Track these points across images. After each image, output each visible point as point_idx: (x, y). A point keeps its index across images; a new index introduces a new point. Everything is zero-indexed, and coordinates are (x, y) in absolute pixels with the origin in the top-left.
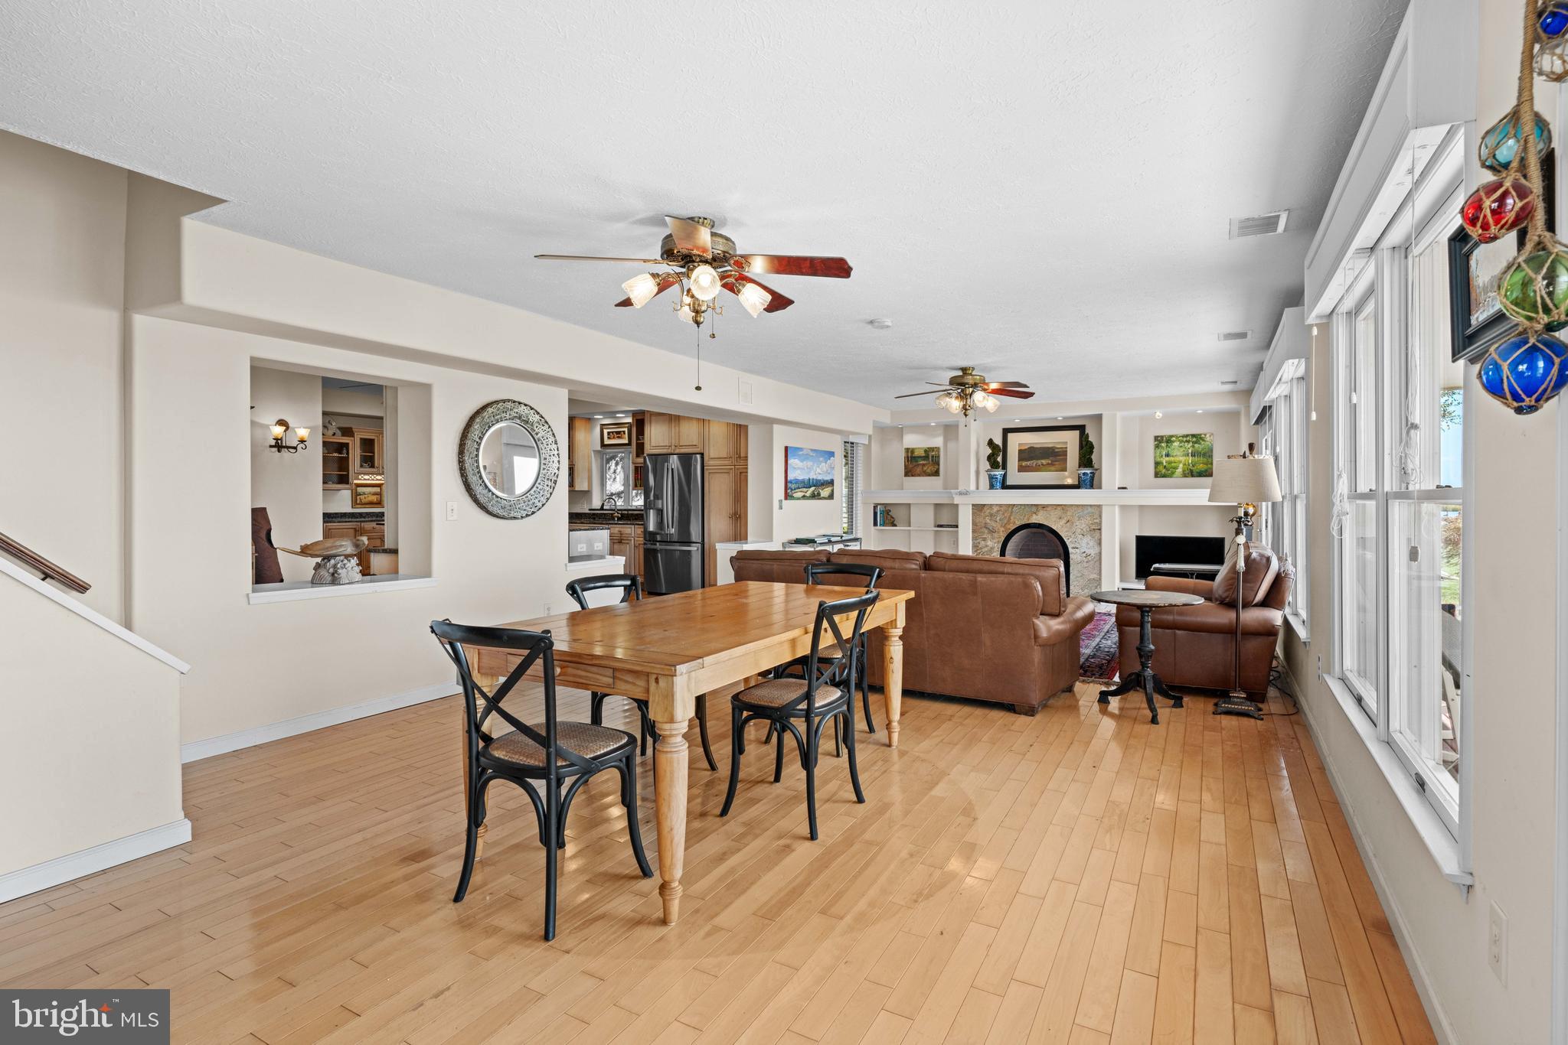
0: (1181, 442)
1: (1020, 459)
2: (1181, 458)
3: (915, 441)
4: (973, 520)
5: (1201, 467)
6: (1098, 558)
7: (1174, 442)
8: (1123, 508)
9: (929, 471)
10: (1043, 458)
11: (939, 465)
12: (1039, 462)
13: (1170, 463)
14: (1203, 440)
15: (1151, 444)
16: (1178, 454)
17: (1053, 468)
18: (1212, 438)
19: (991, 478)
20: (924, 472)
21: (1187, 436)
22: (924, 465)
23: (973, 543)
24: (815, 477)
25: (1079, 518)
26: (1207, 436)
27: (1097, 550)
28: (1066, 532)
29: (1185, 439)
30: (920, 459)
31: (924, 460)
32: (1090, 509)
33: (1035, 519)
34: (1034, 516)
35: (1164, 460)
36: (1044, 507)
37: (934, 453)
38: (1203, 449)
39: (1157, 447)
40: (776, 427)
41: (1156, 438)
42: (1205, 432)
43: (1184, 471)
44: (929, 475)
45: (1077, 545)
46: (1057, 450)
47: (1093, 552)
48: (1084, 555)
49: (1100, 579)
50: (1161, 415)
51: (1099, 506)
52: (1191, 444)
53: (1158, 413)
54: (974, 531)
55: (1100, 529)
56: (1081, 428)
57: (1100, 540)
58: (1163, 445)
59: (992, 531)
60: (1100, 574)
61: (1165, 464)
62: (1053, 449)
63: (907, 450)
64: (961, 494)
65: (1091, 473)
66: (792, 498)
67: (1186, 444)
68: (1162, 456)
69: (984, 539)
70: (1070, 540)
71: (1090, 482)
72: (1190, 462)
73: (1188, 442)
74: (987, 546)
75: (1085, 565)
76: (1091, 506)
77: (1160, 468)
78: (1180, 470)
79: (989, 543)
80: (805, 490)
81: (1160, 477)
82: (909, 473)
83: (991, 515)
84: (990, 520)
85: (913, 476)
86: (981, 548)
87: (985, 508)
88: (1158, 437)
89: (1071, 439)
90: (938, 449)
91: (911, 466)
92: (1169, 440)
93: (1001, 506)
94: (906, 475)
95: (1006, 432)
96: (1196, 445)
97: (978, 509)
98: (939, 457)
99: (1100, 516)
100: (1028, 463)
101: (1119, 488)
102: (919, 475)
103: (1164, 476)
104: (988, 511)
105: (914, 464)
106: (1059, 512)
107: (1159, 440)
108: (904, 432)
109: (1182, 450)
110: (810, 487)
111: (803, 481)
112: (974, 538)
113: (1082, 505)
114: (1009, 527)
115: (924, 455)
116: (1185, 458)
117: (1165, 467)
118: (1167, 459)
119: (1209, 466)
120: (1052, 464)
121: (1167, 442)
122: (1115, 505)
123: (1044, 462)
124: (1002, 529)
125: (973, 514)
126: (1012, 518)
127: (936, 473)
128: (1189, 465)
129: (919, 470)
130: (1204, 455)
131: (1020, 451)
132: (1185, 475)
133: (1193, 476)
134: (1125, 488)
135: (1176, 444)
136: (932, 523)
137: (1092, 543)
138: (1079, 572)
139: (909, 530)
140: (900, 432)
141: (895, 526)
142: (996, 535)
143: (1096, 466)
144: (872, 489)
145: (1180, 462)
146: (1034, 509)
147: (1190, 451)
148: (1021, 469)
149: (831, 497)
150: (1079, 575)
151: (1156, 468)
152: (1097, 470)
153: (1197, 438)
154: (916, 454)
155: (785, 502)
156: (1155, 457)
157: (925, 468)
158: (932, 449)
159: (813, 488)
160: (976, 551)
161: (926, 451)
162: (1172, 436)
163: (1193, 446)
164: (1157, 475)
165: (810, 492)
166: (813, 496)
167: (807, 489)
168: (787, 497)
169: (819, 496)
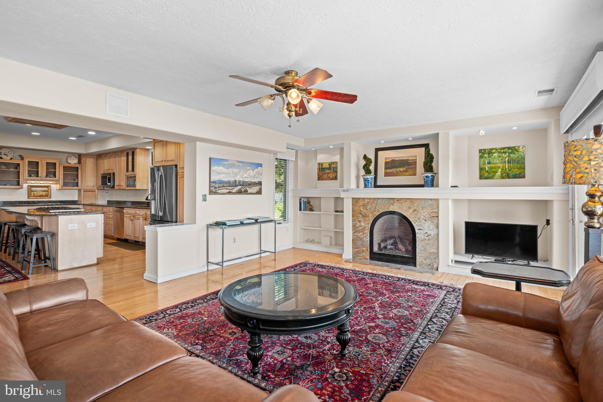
0: (499, 153)
1: (386, 168)
2: (499, 165)
3: (324, 159)
4: (352, 208)
5: (517, 171)
6: (436, 237)
7: (494, 153)
8: (456, 201)
9: (331, 177)
10: (401, 167)
11: (337, 173)
12: (398, 170)
13: (492, 168)
14: (517, 151)
15: (477, 155)
16: (498, 161)
17: (407, 174)
18: (524, 149)
19: (365, 180)
20: (329, 177)
21: (504, 148)
22: (328, 173)
23: (353, 224)
24: (242, 180)
25: (423, 208)
26: (521, 148)
27: (435, 232)
28: (413, 218)
29: (502, 151)
30: (326, 170)
31: (328, 170)
32: (430, 202)
33: (392, 209)
34: (392, 206)
35: (487, 167)
36: (398, 200)
37: (334, 166)
38: (517, 158)
39: (481, 157)
40: (198, 143)
41: (480, 151)
42: (518, 145)
43: (502, 174)
44: (331, 180)
45: (421, 228)
46: (410, 161)
47: (433, 233)
48: (427, 235)
49: (438, 253)
50: (484, 133)
51: (437, 200)
52: (507, 154)
53: (481, 131)
54: (353, 216)
55: (438, 217)
56: (426, 146)
57: (438, 224)
58: (486, 155)
59: (365, 216)
60: (438, 249)
61: (487, 169)
62: (407, 160)
63: (319, 164)
64: (344, 191)
65: (432, 176)
66: (216, 193)
67: (503, 155)
68: (485, 163)
69: (360, 221)
70: (417, 223)
71: (432, 183)
72: (507, 167)
73: (505, 153)
74: (361, 226)
75: (427, 242)
76: (431, 199)
77: (484, 172)
78: (499, 173)
79: (362, 224)
80: (231, 188)
81: (483, 179)
82: (320, 178)
83: (364, 205)
84: (363, 208)
85: (322, 180)
86: (358, 227)
87: (360, 200)
88: (482, 150)
89: (419, 154)
90: (336, 163)
91: (321, 174)
92: (490, 152)
93: (370, 199)
94: (319, 179)
95: (377, 150)
96: (512, 155)
97: (355, 201)
98: (337, 168)
99: (438, 207)
100: (391, 170)
101: (452, 187)
102: (326, 180)
103: (487, 178)
104: (362, 202)
105: (323, 172)
106: (408, 204)
107: (482, 152)
108: (318, 153)
109: (500, 159)
110: (237, 186)
111: (229, 182)
112: (353, 221)
113: (425, 199)
114: (375, 213)
115: (328, 167)
116: (502, 165)
117: (487, 171)
118: (489, 165)
119: (523, 170)
120: (406, 171)
121: (489, 154)
122: (448, 199)
123: (401, 169)
124: (371, 215)
125: (353, 204)
126: (377, 207)
127: (335, 178)
128: (506, 170)
129: (325, 176)
130: (518, 162)
131: (386, 163)
132: (502, 177)
133: (509, 178)
134: (456, 187)
135: (496, 155)
136: (333, 209)
137: (432, 227)
138: (423, 246)
139: (320, 214)
140: (316, 152)
141: (313, 211)
142: (367, 219)
143: (435, 171)
144: (299, 188)
145: (499, 167)
146: (391, 201)
147: (507, 159)
148: (387, 175)
149: (259, 192)
150: (423, 249)
151: (480, 172)
152: (436, 174)
153: (513, 150)
154: (324, 166)
155: (209, 197)
156: (480, 165)
157: (329, 175)
158: (333, 163)
159: (239, 187)
160: (354, 229)
161: (329, 164)
162: (493, 149)
163: (509, 156)
164: (481, 178)
165: (236, 189)
166: (240, 192)
167: (233, 188)
168: (211, 192)
169: (246, 192)
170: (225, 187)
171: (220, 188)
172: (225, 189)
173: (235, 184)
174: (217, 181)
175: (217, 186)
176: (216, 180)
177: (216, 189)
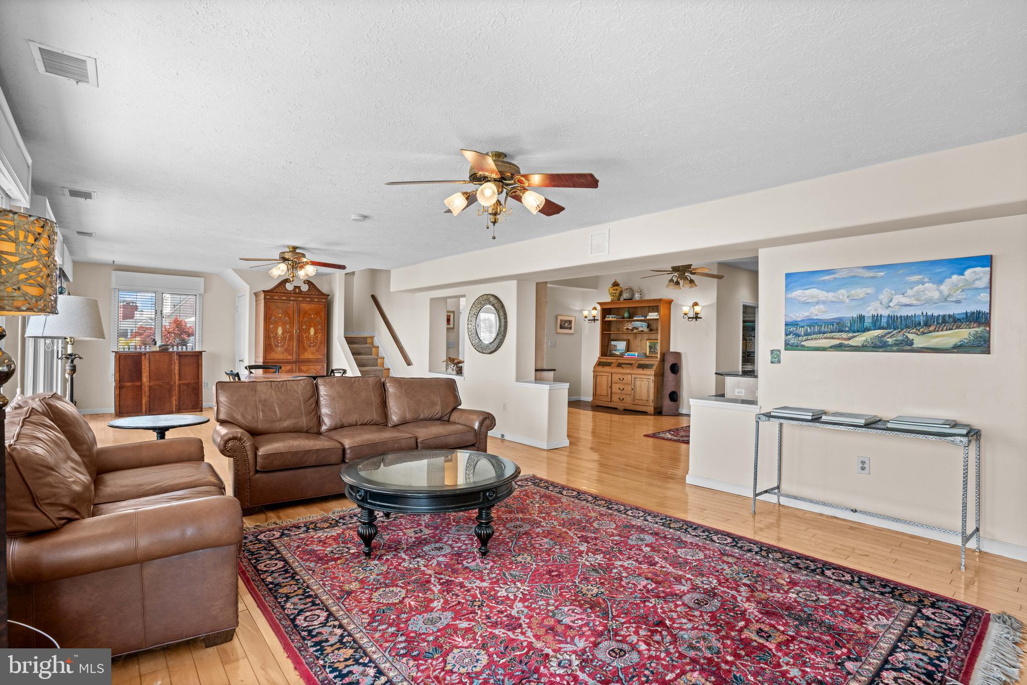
24: (885, 313)
66: (801, 348)
111: (837, 322)
149: (977, 346)
155: (785, 355)
159: (877, 333)
165: (864, 338)
166: (879, 346)
167: (851, 335)
168: (788, 346)
169: (905, 346)
170: (824, 333)
171: (810, 337)
172: (826, 338)
173: (859, 325)
174: (802, 321)
175: (801, 331)
176: (799, 319)
177: (800, 338)
